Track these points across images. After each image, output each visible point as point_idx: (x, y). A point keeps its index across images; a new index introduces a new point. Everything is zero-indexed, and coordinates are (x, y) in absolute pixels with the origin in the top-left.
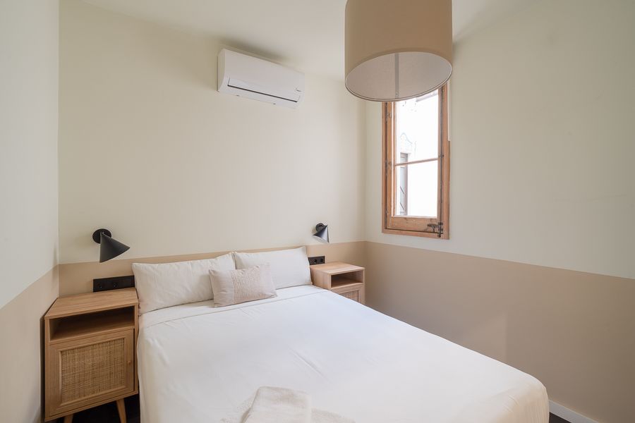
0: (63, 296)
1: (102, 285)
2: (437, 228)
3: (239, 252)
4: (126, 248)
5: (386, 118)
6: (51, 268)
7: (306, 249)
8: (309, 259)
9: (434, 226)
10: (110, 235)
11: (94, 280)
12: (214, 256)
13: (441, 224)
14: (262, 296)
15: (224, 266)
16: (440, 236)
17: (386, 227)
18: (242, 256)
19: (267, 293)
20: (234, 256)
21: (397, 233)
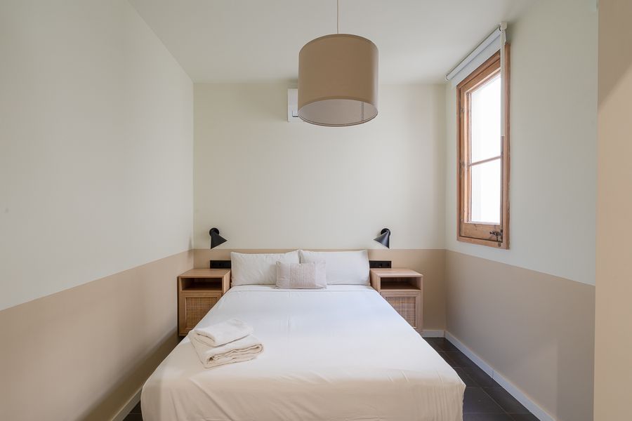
0: (196, 268)
1: (215, 265)
2: (499, 236)
3: (304, 250)
4: (224, 241)
5: (460, 114)
6: (187, 249)
7: (369, 253)
8: (370, 261)
9: (497, 234)
10: (218, 233)
11: (211, 261)
12: (285, 251)
13: (502, 231)
14: (312, 287)
15: (290, 260)
16: (500, 245)
17: (460, 235)
18: (306, 254)
19: (317, 285)
20: (299, 253)
21: (468, 242)
